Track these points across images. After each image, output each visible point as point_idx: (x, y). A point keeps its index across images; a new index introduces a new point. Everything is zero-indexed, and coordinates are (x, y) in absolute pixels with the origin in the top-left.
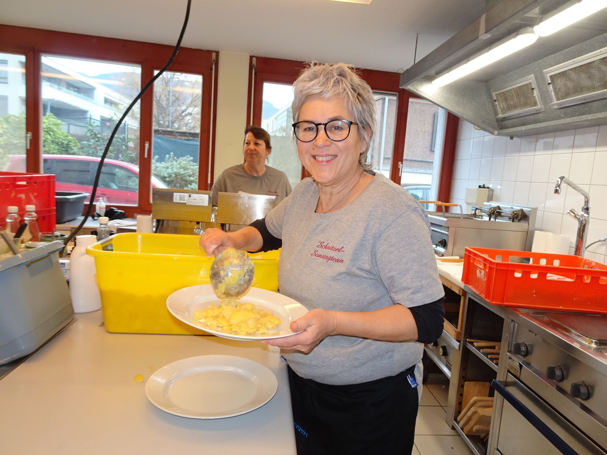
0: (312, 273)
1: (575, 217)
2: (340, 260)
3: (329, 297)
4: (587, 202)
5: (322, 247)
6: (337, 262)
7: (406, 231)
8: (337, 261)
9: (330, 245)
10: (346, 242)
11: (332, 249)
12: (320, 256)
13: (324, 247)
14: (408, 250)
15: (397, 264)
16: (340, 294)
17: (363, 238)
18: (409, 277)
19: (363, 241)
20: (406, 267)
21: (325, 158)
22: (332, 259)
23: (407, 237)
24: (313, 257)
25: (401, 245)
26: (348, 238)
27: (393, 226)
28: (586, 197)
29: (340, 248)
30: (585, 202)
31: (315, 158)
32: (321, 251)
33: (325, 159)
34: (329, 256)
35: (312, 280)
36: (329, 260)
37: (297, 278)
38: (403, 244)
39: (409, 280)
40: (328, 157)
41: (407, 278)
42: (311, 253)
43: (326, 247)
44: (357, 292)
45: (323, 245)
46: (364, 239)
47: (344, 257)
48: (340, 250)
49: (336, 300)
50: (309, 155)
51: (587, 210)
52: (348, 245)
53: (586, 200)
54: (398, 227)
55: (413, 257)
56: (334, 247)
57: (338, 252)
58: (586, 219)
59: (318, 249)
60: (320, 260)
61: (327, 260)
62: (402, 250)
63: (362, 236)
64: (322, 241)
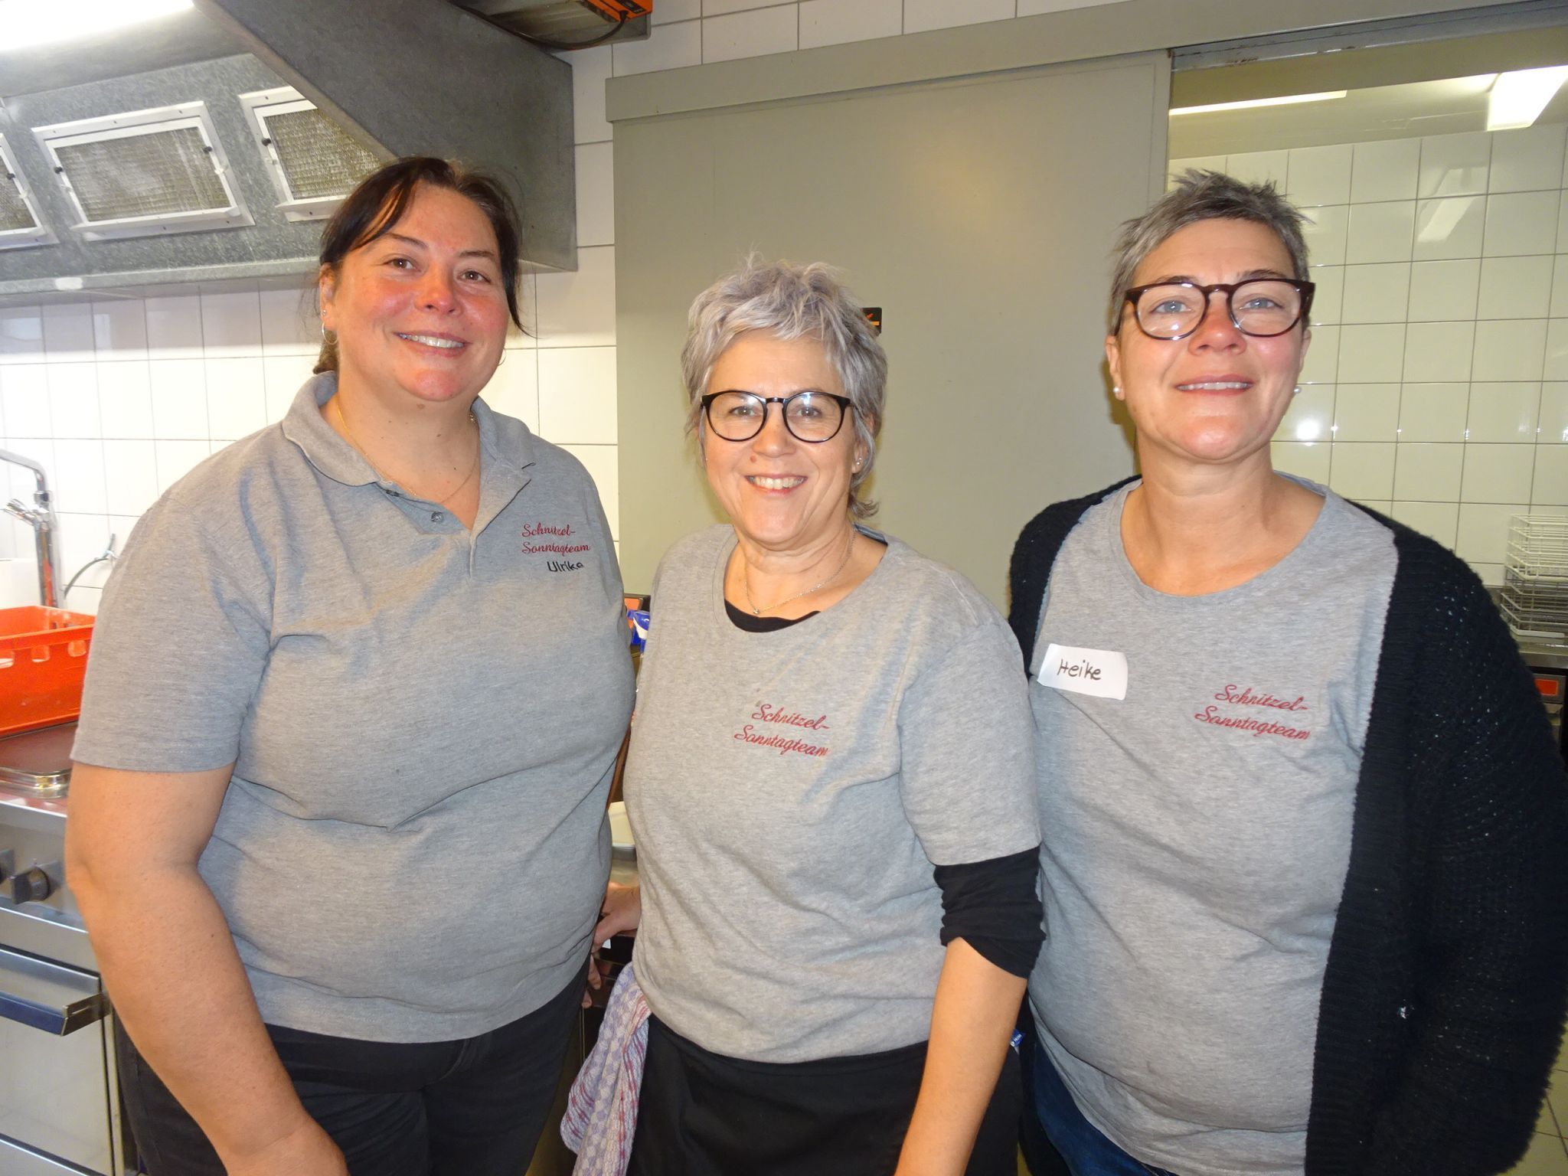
0: (740, 784)
1: (25, 517)
2: (818, 748)
3: (790, 846)
4: (41, 483)
5: (764, 717)
6: (811, 753)
7: (975, 676)
8: (811, 751)
9: (788, 712)
10: (831, 705)
11: (796, 720)
12: (758, 740)
13: (769, 718)
14: (977, 722)
15: (951, 753)
16: (817, 835)
17: (880, 694)
18: (977, 787)
19: (878, 702)
20: (972, 762)
21: (778, 481)
22: (796, 746)
23: (976, 690)
24: (738, 741)
25: (962, 709)
26: (836, 694)
27: (948, 661)
28: (37, 471)
29: (816, 718)
30: (38, 481)
31: (754, 484)
32: (761, 728)
33: (778, 484)
34: (787, 739)
35: (741, 802)
36: (789, 748)
37: (693, 798)
38: (968, 706)
39: (978, 793)
40: (786, 479)
41: (973, 789)
42: (736, 732)
43: (775, 718)
44: (856, 827)
45: (767, 712)
46: (882, 697)
47: (828, 742)
48: (818, 723)
49: (806, 852)
50: (737, 475)
51: (44, 498)
52: (837, 711)
53: (39, 476)
54: (958, 665)
55: (988, 740)
56: (800, 717)
57: (811, 729)
58: (47, 520)
59: (753, 722)
60: (760, 751)
61: (782, 749)
62: (964, 720)
63: (877, 690)
64: (767, 702)
